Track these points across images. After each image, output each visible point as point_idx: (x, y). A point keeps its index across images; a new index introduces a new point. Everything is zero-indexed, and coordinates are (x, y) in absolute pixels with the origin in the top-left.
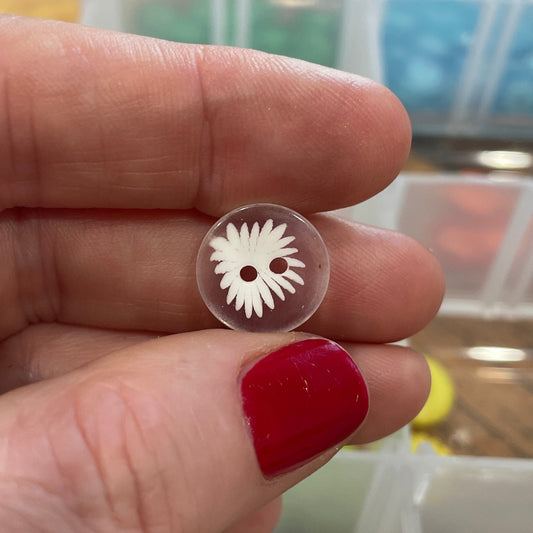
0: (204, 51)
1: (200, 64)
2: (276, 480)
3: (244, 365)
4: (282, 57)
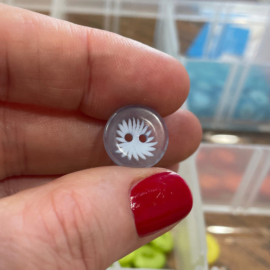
0: (91, 30)
1: (88, 36)
2: (144, 238)
3: (132, 183)
4: (130, 39)
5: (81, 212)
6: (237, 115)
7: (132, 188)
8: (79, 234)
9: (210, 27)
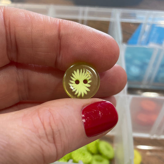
0: (62, 20)
1: (60, 23)
5: (53, 118)
6: (156, 80)
7: (83, 109)
8: (52, 129)
9: (143, 26)
